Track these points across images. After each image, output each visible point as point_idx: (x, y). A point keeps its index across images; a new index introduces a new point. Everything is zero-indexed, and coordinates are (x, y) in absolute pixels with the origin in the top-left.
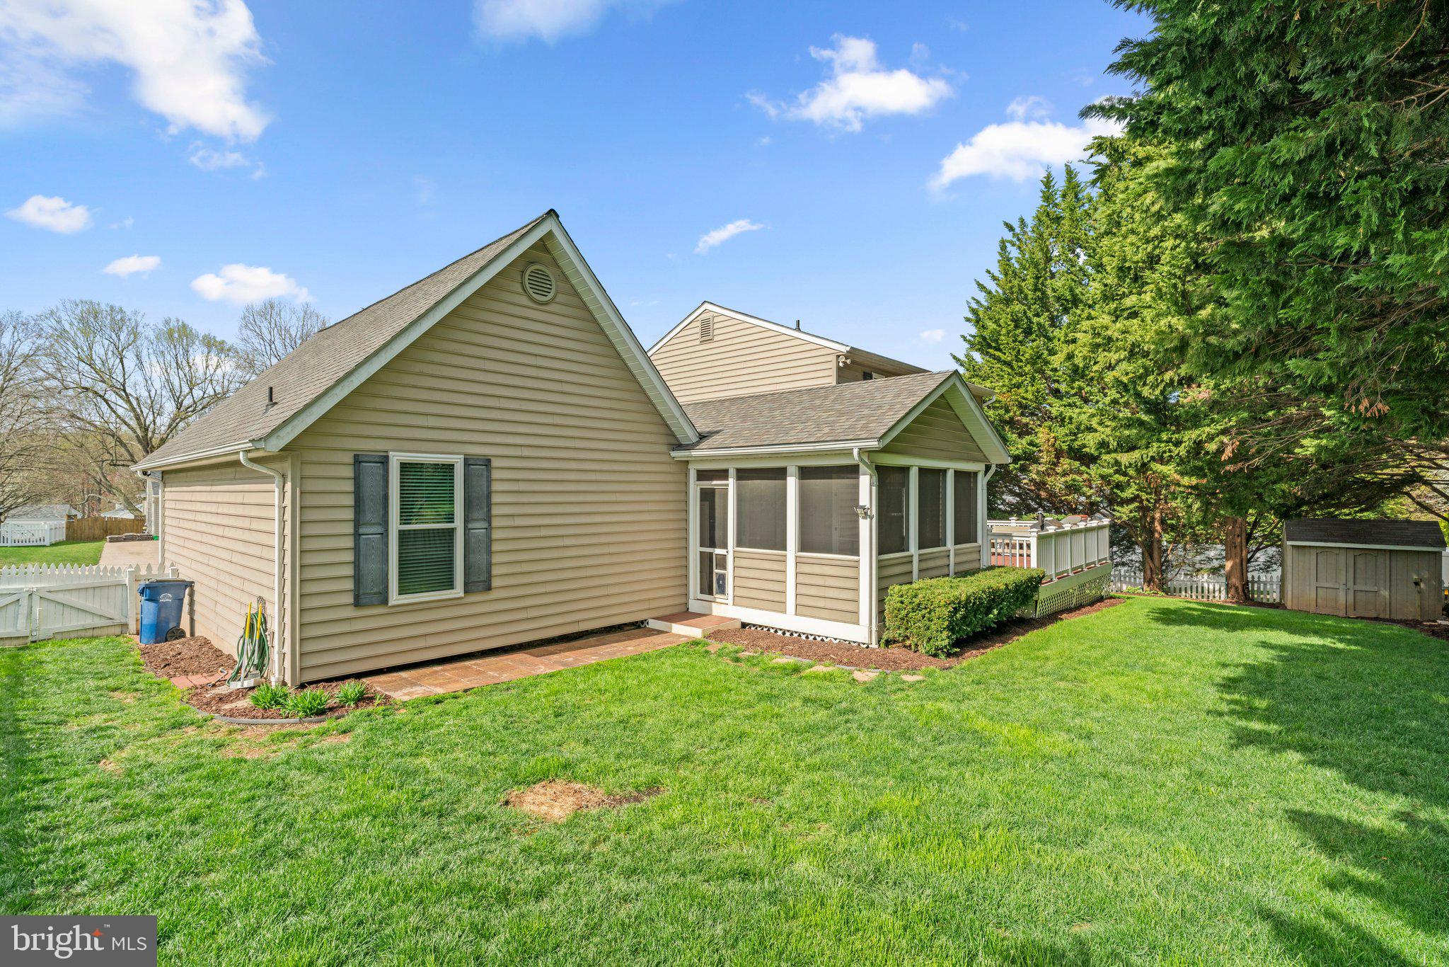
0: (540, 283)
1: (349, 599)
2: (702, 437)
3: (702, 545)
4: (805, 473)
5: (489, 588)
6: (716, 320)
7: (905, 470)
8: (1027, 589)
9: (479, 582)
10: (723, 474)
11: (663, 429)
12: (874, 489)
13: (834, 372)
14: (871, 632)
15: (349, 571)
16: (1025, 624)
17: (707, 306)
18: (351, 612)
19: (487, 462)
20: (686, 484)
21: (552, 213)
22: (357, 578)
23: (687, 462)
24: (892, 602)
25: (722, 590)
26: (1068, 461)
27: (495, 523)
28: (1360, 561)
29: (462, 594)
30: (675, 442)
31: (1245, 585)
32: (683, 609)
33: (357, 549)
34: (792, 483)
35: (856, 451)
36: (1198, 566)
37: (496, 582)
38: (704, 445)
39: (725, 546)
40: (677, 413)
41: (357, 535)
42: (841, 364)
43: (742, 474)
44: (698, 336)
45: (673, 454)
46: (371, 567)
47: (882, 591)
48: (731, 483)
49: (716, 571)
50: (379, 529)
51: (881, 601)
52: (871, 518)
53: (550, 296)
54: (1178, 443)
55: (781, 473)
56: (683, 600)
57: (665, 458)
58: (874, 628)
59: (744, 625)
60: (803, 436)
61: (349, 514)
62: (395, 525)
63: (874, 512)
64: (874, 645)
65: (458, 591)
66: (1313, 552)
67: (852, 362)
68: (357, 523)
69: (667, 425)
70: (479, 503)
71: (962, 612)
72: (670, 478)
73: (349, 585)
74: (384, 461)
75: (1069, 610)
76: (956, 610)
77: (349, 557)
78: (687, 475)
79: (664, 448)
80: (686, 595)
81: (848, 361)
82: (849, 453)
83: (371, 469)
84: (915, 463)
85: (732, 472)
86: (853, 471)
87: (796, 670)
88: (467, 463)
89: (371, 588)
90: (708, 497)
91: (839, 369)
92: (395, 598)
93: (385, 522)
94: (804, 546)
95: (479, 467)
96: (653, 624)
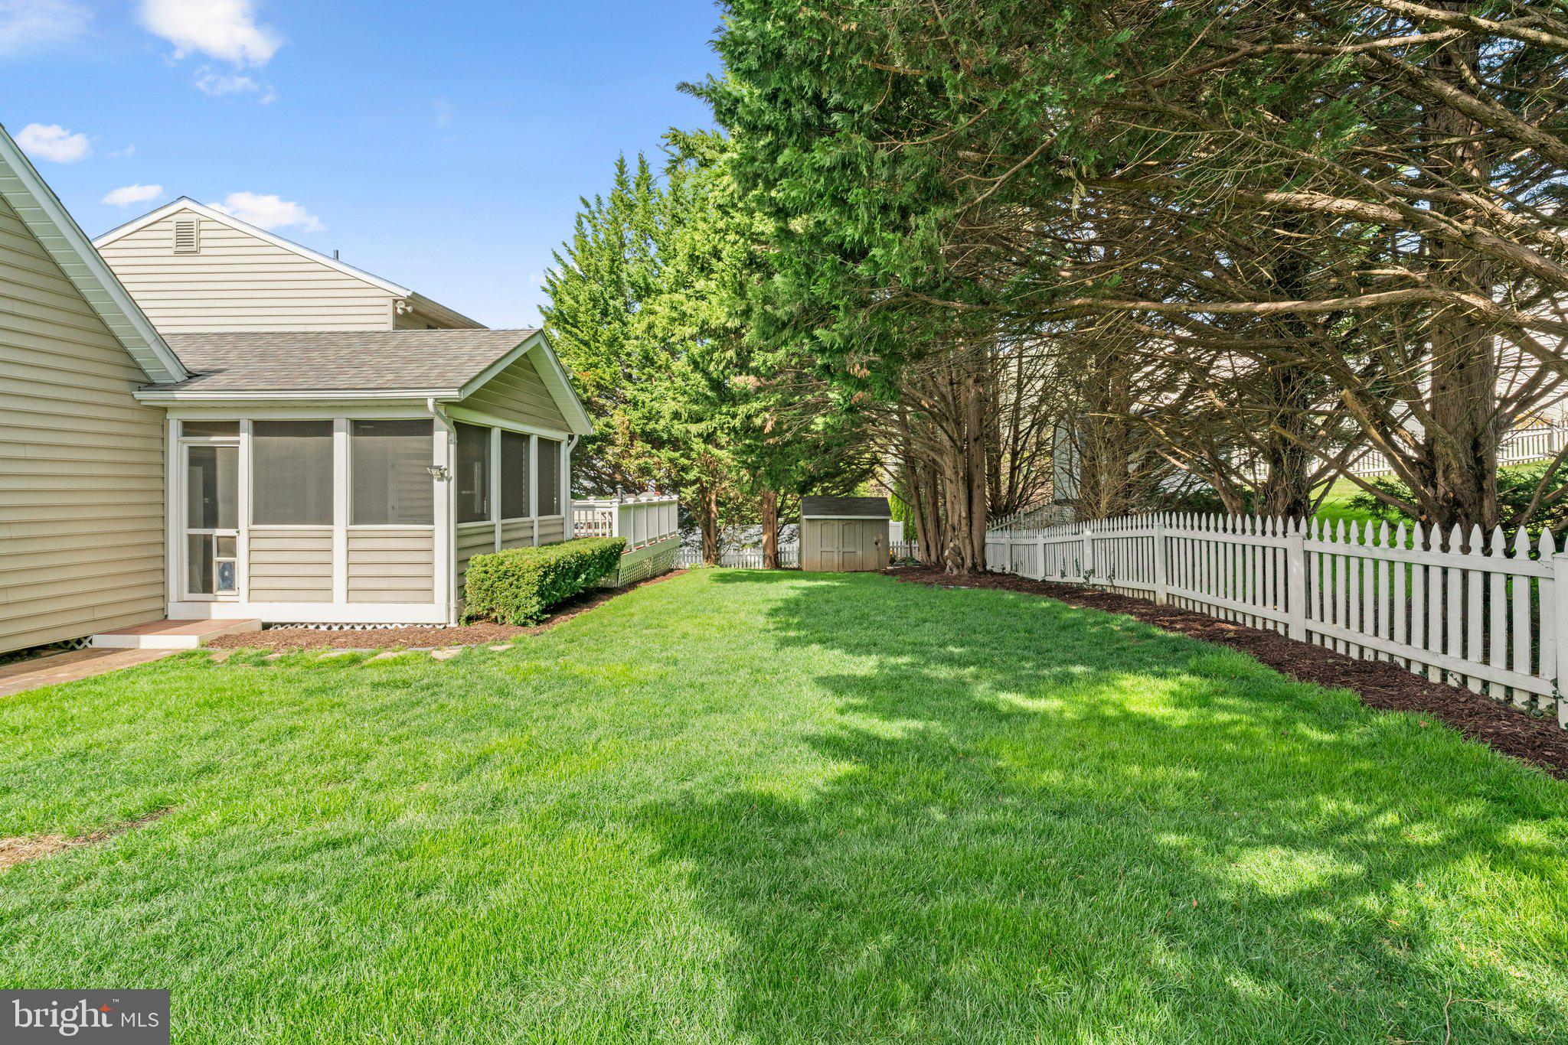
2: (192, 376)
3: (191, 525)
4: (359, 428)
6: (203, 226)
8: (610, 557)
10: (232, 427)
11: (120, 359)
12: (452, 447)
13: (389, 319)
14: (449, 609)
16: (608, 592)
17: (184, 203)
20: (164, 440)
23: (165, 409)
24: (473, 574)
25: (228, 583)
26: (640, 443)
28: (846, 528)
30: (144, 379)
31: (776, 554)
32: (160, 616)
34: (341, 439)
35: (430, 402)
36: (743, 542)
38: (197, 384)
39: (233, 523)
40: (148, 338)
42: (399, 311)
43: (261, 428)
44: (172, 243)
45: (138, 395)
47: (462, 562)
48: (245, 441)
49: (216, 559)
51: (461, 575)
52: (449, 480)
54: (734, 416)
55: (325, 428)
56: (159, 604)
57: (126, 401)
58: (453, 605)
59: (266, 626)
60: (359, 382)
63: (452, 472)
64: (453, 624)
66: (819, 523)
67: (414, 311)
69: (128, 354)
71: (552, 576)
72: (135, 430)
75: (646, 580)
76: (546, 575)
78: (164, 426)
79: (123, 387)
80: (164, 597)
81: (409, 309)
82: (421, 404)
84: (498, 424)
85: (245, 425)
86: (425, 427)
87: (355, 661)
90: (202, 462)
91: (397, 316)
94: (359, 515)
96: (99, 641)
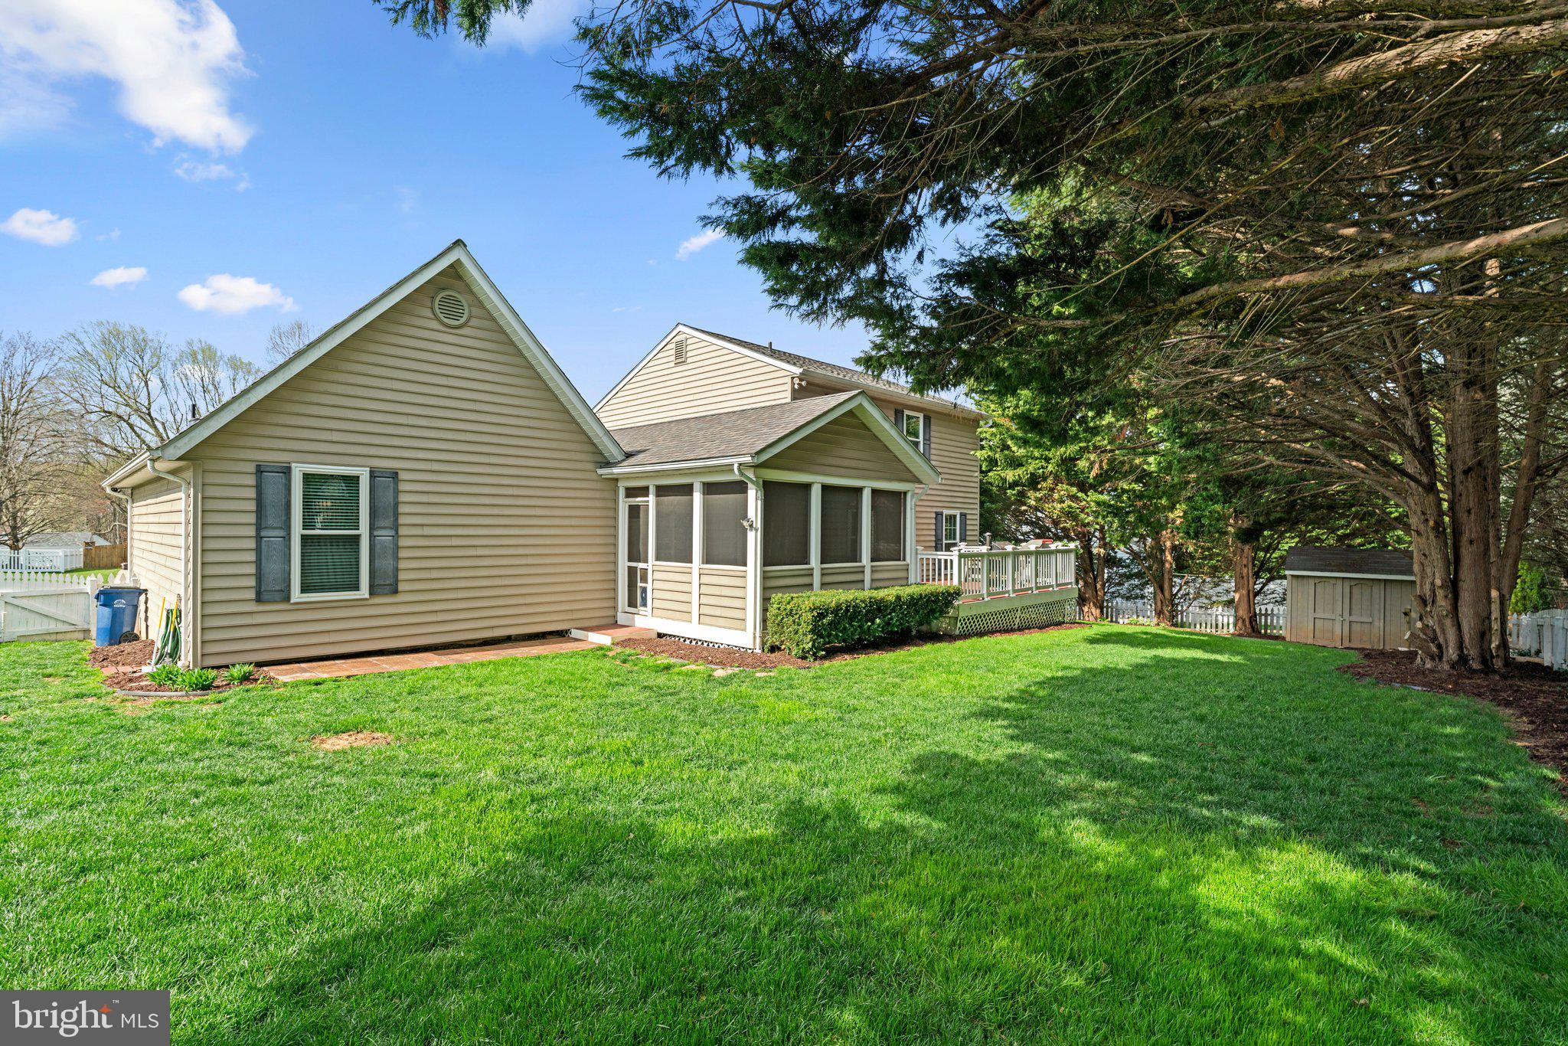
0: (452, 308)
1: (252, 595)
2: (629, 455)
3: (630, 560)
4: (710, 488)
5: (396, 592)
6: (689, 341)
7: (807, 487)
9: (385, 585)
10: (644, 491)
11: (589, 448)
12: (759, 502)
13: (788, 395)
14: (755, 638)
15: (251, 569)
17: (681, 328)
18: (253, 607)
19: (394, 475)
20: (616, 501)
21: (458, 243)
22: (259, 576)
23: (617, 480)
24: (773, 610)
25: (644, 604)
27: (402, 531)
28: (1356, 590)
29: (367, 596)
30: (604, 460)
31: (1253, 618)
32: (612, 621)
33: (258, 550)
34: (697, 497)
35: (736, 467)
36: (1214, 599)
37: (402, 587)
38: (631, 461)
39: (646, 561)
40: (601, 433)
41: (259, 538)
42: (796, 386)
43: (661, 491)
44: (673, 358)
45: (600, 471)
46: (272, 567)
47: (766, 600)
48: (651, 499)
49: (640, 584)
50: (282, 533)
51: (765, 610)
52: (756, 530)
53: (462, 320)
55: (688, 490)
56: (611, 613)
57: (593, 476)
58: (758, 635)
59: (660, 636)
61: (252, 518)
62: (297, 530)
63: (759, 526)
64: (758, 651)
65: (364, 591)
66: (1312, 582)
67: (808, 383)
68: (259, 527)
69: (594, 444)
70: (385, 512)
71: (830, 617)
72: (597, 495)
73: (252, 582)
74: (287, 471)
76: (822, 616)
77: (251, 557)
78: (616, 491)
79: (590, 466)
80: (615, 608)
81: (804, 383)
82: (729, 468)
83: (273, 480)
84: (817, 481)
85: (652, 490)
86: (740, 487)
87: (667, 668)
88: (373, 475)
89: (271, 583)
90: (635, 512)
91: (794, 391)
92: (296, 595)
93: (287, 526)
94: (708, 559)
95: (385, 480)
96: (575, 633)
